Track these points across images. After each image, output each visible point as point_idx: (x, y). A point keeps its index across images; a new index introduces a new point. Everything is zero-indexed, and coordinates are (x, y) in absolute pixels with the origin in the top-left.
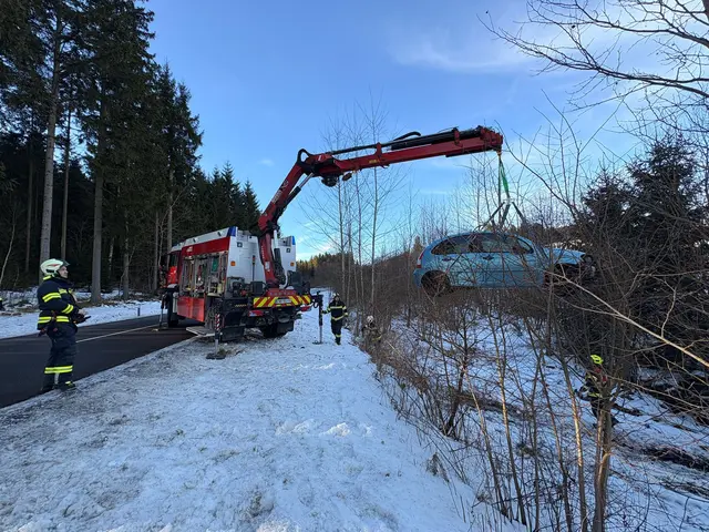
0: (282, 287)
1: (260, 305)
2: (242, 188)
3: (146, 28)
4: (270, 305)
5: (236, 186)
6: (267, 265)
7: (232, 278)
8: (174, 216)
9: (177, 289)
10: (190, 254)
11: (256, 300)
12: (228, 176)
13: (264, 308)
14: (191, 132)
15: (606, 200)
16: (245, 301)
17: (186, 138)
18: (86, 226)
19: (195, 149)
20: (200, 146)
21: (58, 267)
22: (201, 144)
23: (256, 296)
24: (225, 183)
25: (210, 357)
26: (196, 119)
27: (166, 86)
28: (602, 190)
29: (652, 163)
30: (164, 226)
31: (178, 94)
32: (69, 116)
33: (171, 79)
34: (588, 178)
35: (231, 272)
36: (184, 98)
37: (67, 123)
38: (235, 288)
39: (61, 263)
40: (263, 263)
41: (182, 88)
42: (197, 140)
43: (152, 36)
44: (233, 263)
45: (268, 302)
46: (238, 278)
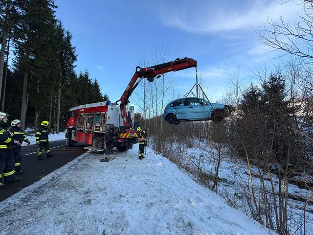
0: (131, 129)
1: (123, 137)
2: (93, 82)
3: (53, 3)
4: (127, 137)
5: (90, 80)
6: (125, 119)
7: (109, 124)
8: (62, 93)
9: (74, 129)
10: (82, 112)
11: (122, 134)
12: (87, 76)
13: (125, 138)
14: (72, 54)
15: (251, 96)
16: (117, 135)
17: (69, 56)
18: (13, 96)
19: (73, 62)
20: (75, 61)
21: (3, 117)
22: (76, 60)
23: (121, 133)
24: (85, 79)
25: (102, 161)
26: (74, 48)
27: (60, 31)
28: (250, 92)
29: (270, 83)
30: (56, 98)
31: (66, 35)
32: (9, 41)
33: (62, 28)
34: (245, 87)
35: (108, 121)
36: (69, 38)
37: (7, 44)
38: (111, 129)
39: (5, 114)
40: (123, 118)
41: (68, 33)
42: (74, 58)
43: (56, 7)
44: (109, 117)
45: (126, 136)
46: (111, 125)
